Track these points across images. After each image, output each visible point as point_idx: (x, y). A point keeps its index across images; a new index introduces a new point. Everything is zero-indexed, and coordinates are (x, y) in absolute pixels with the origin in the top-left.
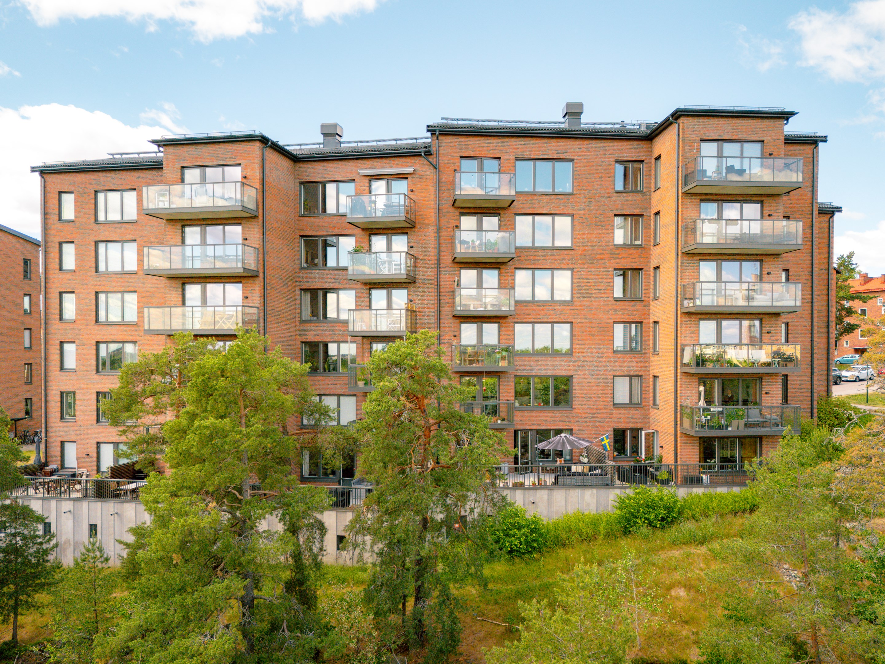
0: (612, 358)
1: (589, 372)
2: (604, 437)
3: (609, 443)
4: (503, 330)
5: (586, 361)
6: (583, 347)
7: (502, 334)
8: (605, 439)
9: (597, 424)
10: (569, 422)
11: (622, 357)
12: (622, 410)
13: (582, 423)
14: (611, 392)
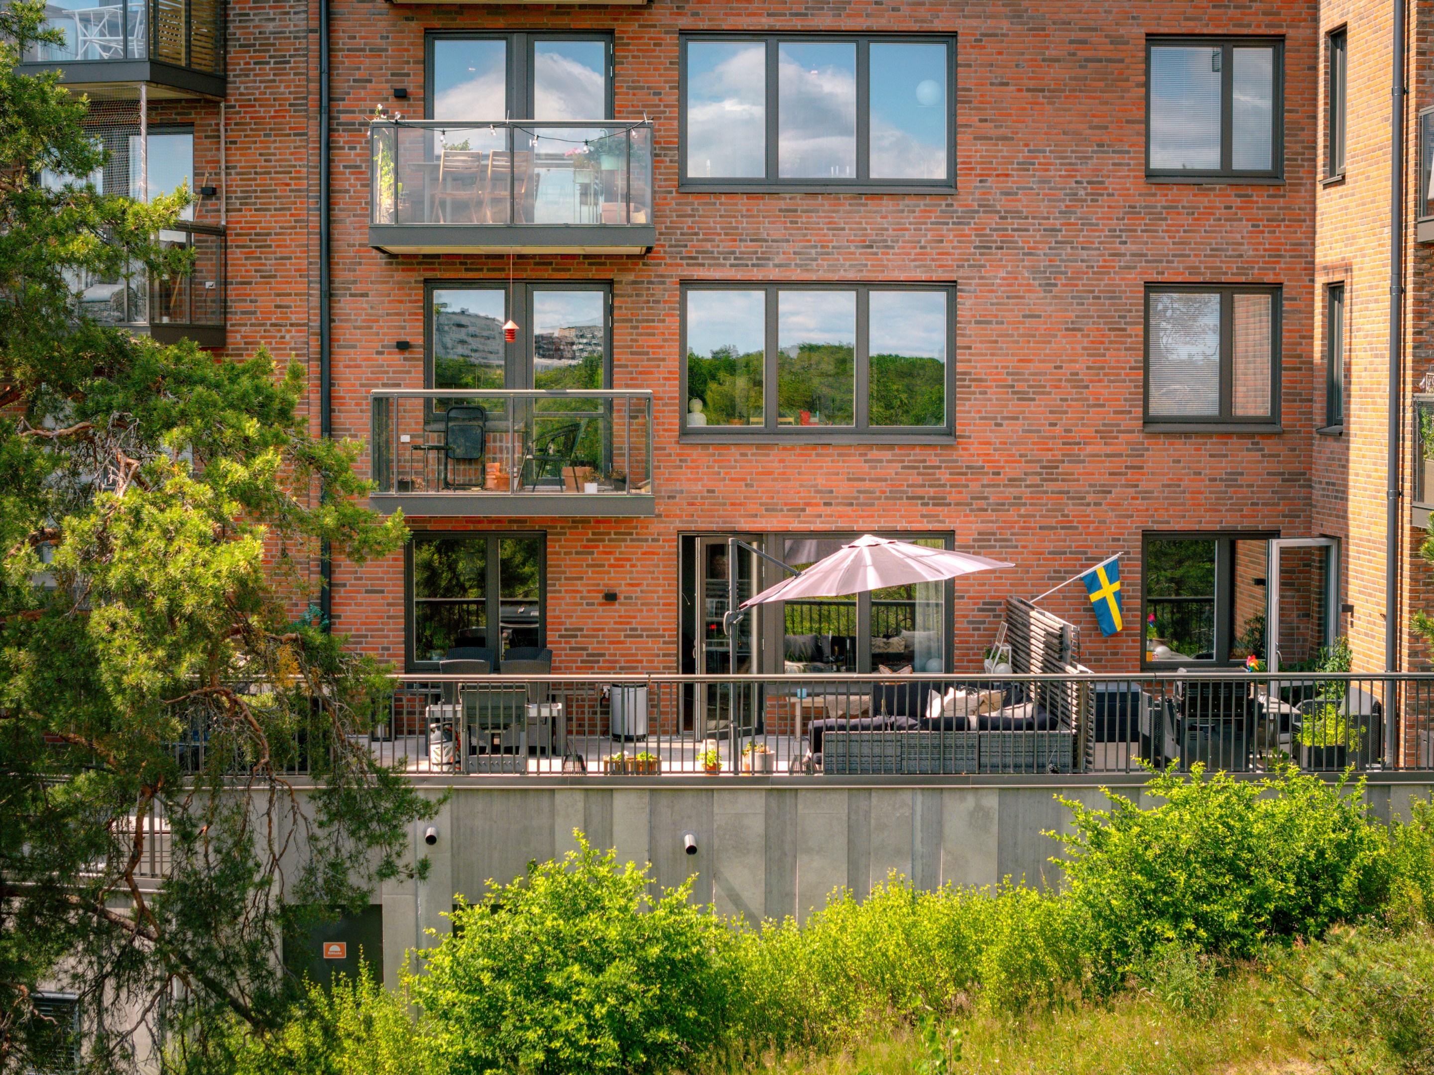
0: (1140, 201)
1: (1034, 270)
2: (1099, 568)
3: (1118, 596)
4: (627, 70)
5: (1017, 214)
6: (1004, 149)
7: (622, 87)
8: (1103, 577)
9: (1070, 509)
10: (939, 501)
11: (1186, 197)
12: (1185, 449)
13: (999, 506)
14: (1135, 358)
